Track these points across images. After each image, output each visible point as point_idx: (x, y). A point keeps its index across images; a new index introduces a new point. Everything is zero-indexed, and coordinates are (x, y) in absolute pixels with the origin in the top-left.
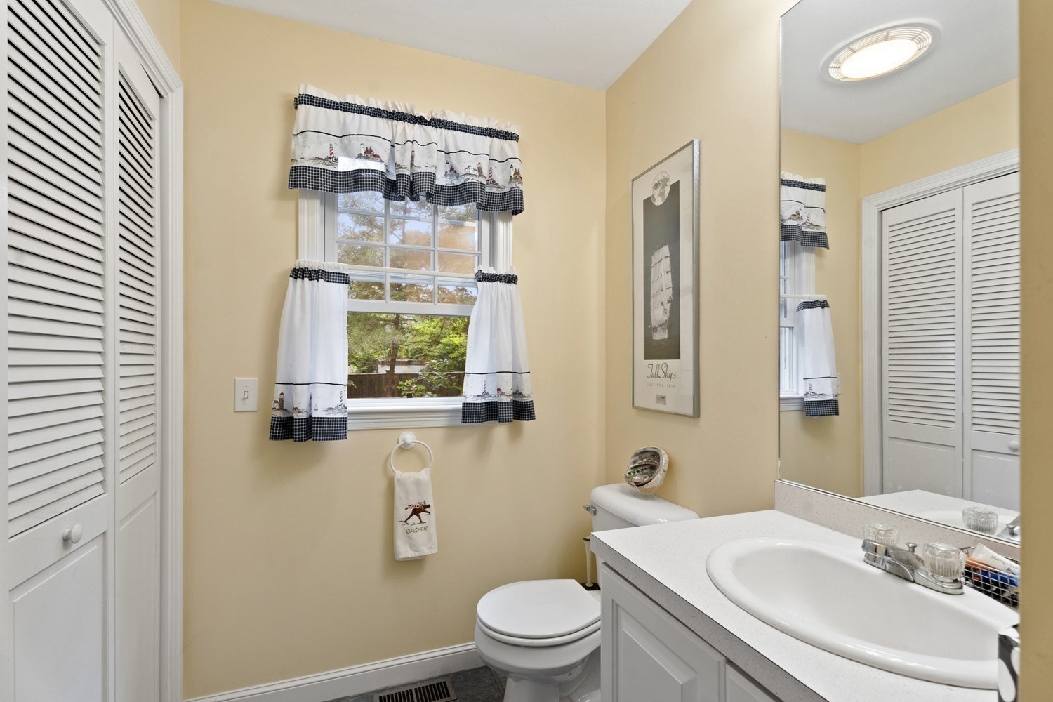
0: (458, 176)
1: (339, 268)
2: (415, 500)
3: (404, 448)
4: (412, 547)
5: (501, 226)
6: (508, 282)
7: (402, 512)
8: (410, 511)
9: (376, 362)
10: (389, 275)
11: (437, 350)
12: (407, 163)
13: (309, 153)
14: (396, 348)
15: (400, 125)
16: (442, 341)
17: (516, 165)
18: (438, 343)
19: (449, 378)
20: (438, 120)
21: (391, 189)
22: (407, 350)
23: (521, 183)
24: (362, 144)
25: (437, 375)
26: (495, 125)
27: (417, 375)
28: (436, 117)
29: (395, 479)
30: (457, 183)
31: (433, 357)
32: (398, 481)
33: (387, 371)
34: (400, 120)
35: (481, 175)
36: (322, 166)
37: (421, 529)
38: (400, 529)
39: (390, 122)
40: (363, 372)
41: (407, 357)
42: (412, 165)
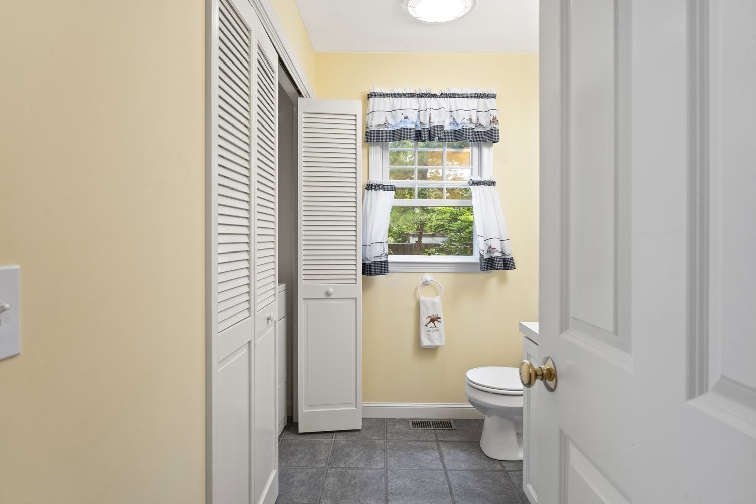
0: (457, 125)
1: (390, 183)
2: (432, 313)
3: (426, 284)
4: (430, 340)
5: (485, 150)
6: (489, 186)
7: (425, 320)
8: (429, 320)
9: (408, 235)
10: (417, 185)
11: (455, 226)
12: (427, 122)
13: (376, 122)
14: (423, 224)
15: (423, 100)
16: (460, 218)
17: (494, 113)
18: (456, 220)
19: (465, 247)
20: (445, 94)
21: (418, 135)
22: (431, 226)
23: (498, 124)
24: (402, 115)
25: (455, 245)
26: (480, 91)
27: (439, 245)
28: (444, 93)
29: (421, 301)
30: (457, 128)
31: (452, 231)
32: (423, 302)
33: (416, 241)
34: (423, 97)
35: (471, 123)
36: (381, 129)
37: (435, 331)
38: (423, 329)
39: (417, 99)
40: (398, 242)
41: (431, 231)
42: (430, 122)
